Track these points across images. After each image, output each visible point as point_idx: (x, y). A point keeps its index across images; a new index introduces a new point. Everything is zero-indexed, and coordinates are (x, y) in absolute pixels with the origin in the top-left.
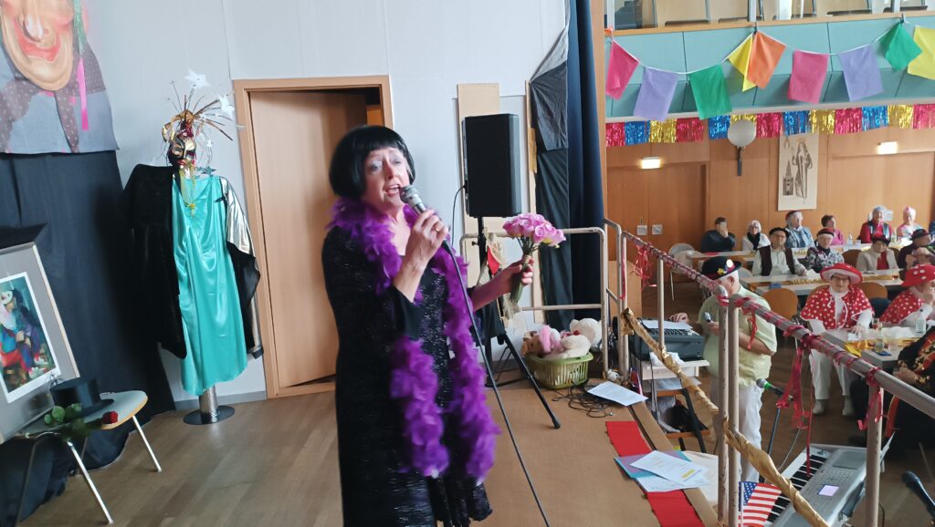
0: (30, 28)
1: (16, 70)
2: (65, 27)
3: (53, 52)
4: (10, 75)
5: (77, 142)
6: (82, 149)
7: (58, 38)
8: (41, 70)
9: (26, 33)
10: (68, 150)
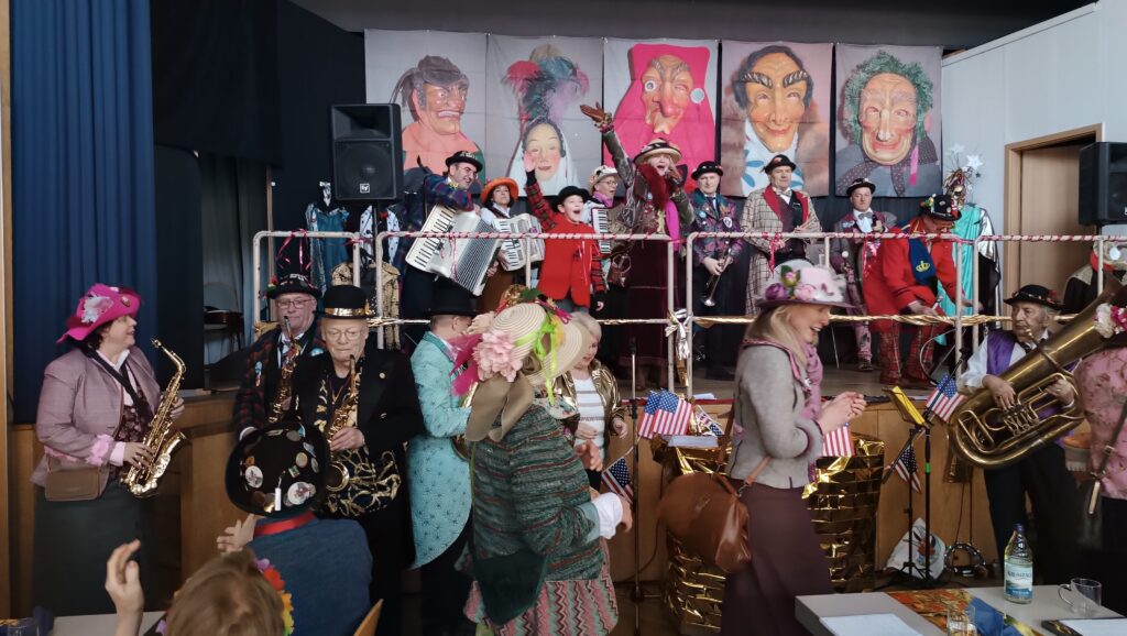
0: (881, 137)
1: (865, 156)
2: (908, 131)
3: (894, 146)
4: (862, 159)
5: (904, 191)
6: (907, 194)
7: (900, 139)
8: (885, 155)
9: (878, 139)
10: (894, 195)
